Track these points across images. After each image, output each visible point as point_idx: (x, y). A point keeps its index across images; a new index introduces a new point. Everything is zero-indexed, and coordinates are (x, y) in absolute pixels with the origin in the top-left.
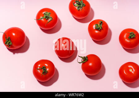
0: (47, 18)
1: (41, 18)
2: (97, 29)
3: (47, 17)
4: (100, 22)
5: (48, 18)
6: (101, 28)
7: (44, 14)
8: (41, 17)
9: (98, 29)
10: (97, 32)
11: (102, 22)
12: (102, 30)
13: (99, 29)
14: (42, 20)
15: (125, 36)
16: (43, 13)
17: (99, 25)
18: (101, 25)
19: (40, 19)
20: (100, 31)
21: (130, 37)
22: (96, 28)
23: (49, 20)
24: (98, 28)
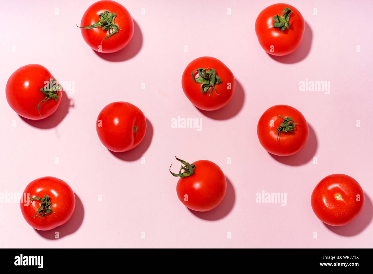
0: (106, 26)
1: (92, 26)
2: (277, 29)
3: (105, 24)
4: (284, 11)
5: (109, 26)
6: (286, 25)
7: (100, 16)
8: (93, 23)
9: (280, 28)
10: (275, 34)
11: (289, 12)
12: (290, 31)
13: (283, 29)
14: (96, 29)
15: (272, 123)
16: (99, 13)
17: (282, 18)
18: (288, 19)
19: (89, 28)
20: (286, 31)
21: (282, 128)
22: (276, 25)
23: (111, 32)
24: (280, 25)
